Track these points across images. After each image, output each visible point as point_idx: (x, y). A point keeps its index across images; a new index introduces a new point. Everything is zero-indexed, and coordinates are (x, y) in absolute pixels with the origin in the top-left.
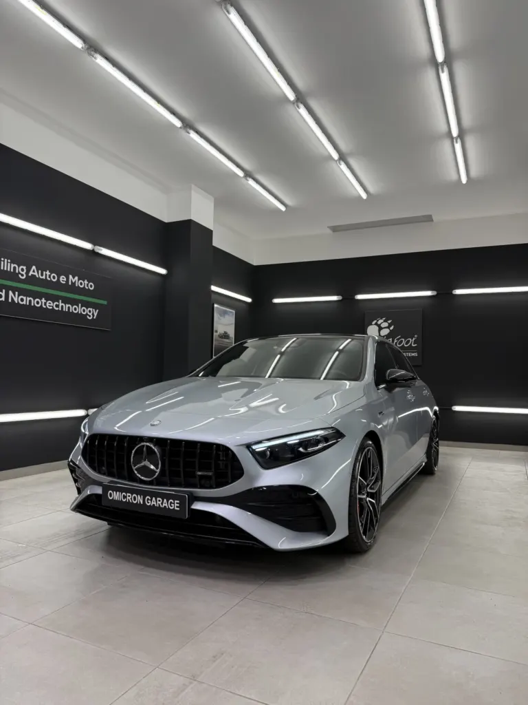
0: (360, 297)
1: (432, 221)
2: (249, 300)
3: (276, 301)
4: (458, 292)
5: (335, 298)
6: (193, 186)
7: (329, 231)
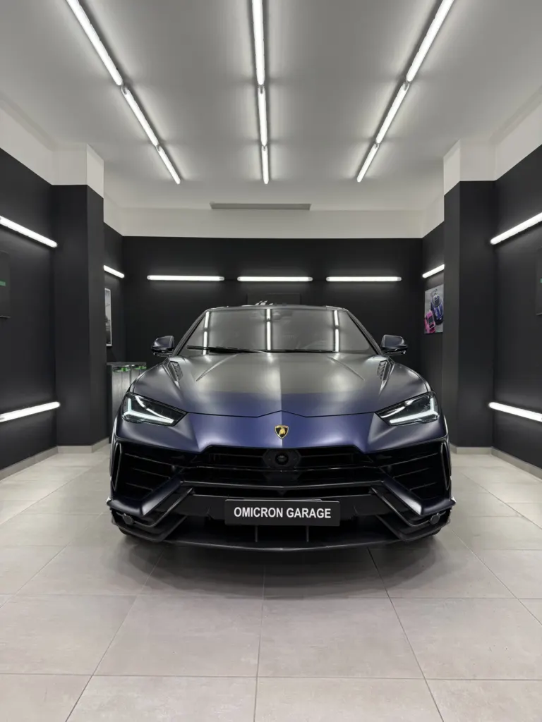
0: (242, 279)
1: (309, 209)
2: (121, 275)
3: (152, 278)
4: (331, 279)
5: (217, 279)
6: (89, 147)
7: (210, 208)
